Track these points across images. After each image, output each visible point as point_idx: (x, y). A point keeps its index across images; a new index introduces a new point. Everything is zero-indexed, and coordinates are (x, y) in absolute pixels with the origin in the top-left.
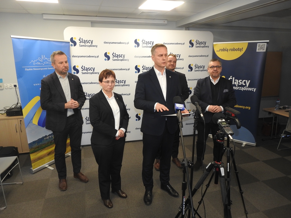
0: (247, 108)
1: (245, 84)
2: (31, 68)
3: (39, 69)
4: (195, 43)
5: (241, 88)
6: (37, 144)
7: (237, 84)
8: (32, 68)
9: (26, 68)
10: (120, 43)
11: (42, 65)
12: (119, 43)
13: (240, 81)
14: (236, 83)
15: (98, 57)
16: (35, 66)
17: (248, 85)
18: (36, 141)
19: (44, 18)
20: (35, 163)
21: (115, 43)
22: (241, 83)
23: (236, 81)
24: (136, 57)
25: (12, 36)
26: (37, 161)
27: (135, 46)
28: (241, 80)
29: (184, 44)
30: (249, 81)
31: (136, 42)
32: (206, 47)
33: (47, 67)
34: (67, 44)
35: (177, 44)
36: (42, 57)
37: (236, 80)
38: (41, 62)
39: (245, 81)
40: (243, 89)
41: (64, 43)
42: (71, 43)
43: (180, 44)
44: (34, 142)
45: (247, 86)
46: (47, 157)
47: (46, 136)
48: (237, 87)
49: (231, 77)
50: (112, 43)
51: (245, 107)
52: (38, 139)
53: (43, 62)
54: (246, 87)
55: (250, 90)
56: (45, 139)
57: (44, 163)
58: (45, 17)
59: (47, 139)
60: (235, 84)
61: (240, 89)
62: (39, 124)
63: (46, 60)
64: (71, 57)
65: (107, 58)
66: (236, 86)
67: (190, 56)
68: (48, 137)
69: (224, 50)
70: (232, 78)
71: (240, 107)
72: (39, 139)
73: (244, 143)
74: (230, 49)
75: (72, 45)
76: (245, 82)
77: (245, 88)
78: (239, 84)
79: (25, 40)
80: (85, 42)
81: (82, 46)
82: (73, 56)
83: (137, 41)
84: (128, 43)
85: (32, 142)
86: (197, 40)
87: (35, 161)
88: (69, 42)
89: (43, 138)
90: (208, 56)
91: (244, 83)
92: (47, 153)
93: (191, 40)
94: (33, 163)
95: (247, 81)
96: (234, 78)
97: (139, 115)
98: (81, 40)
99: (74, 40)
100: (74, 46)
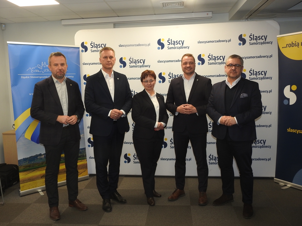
2: (27, 76)
3: (37, 77)
4: (247, 39)
6: (29, 162)
8: (30, 76)
9: (23, 75)
10: (139, 45)
11: (41, 73)
12: (137, 45)
16: (32, 73)
18: (27, 158)
19: (62, 24)
20: (24, 184)
21: (133, 45)
24: (159, 62)
25: (8, 42)
26: (27, 182)
27: (159, 48)
29: (230, 41)
31: (159, 42)
32: (268, 43)
34: (78, 50)
35: (219, 41)
36: (43, 64)
38: (40, 70)
41: (72, 48)
42: (81, 49)
43: (223, 41)
44: (25, 160)
46: (41, 180)
47: (40, 155)
50: (129, 46)
52: (30, 157)
53: (43, 70)
56: (38, 157)
57: (36, 187)
59: (41, 159)
62: (33, 139)
63: (46, 68)
65: (122, 65)
68: (43, 156)
69: (292, 45)
72: (32, 156)
75: (82, 51)
79: (23, 46)
81: (93, 51)
83: (161, 42)
84: (149, 45)
85: (22, 158)
86: (252, 34)
87: (24, 182)
88: (79, 48)
89: (36, 156)
90: (271, 56)
92: (40, 175)
93: (242, 35)
94: (22, 184)
97: (165, 140)
98: (93, 44)
99: (85, 45)
100: (85, 52)
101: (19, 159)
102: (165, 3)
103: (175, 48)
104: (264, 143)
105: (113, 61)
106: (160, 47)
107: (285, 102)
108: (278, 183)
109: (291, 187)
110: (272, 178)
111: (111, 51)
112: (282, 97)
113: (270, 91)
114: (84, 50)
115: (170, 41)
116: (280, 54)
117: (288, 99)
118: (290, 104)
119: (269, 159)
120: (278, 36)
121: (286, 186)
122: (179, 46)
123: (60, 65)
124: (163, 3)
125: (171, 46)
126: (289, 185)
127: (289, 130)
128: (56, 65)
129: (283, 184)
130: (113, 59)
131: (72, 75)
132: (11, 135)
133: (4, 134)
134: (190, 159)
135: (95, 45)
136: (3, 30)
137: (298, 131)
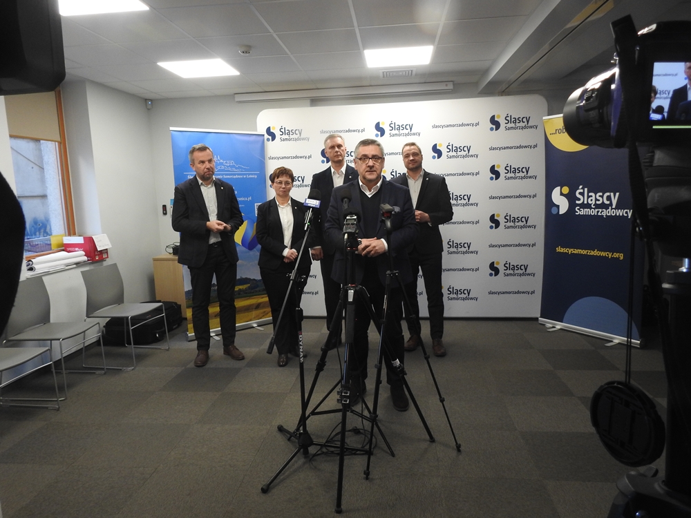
0: (616, 255)
1: (608, 202)
4: (502, 121)
5: (602, 211)
7: (594, 203)
10: (349, 131)
12: (347, 131)
13: (600, 196)
14: (592, 200)
15: (310, 157)
17: (614, 202)
19: (236, 101)
21: (341, 131)
22: (600, 199)
23: (591, 196)
25: (171, 128)
27: (377, 135)
28: (601, 194)
29: (477, 124)
30: (617, 194)
31: (378, 127)
32: (531, 127)
33: (223, 175)
34: (261, 138)
35: (463, 125)
37: (590, 194)
39: (608, 194)
40: (605, 213)
41: (254, 136)
42: (266, 136)
43: (468, 125)
45: (614, 207)
48: (594, 209)
49: (581, 187)
51: (612, 255)
54: (612, 209)
55: (621, 215)
58: (238, 98)
60: (590, 202)
61: (599, 214)
63: (222, 164)
64: (267, 158)
65: (325, 159)
66: (591, 209)
67: (491, 149)
70: (582, 191)
71: (603, 254)
75: (268, 140)
76: (609, 198)
77: (610, 210)
78: (598, 202)
80: (288, 134)
81: (284, 140)
82: (270, 158)
83: (381, 126)
84: (363, 130)
86: (509, 115)
88: (264, 135)
90: (535, 146)
91: (607, 200)
92: (213, 313)
93: (494, 116)
95: (612, 194)
96: (586, 189)
98: (283, 130)
99: (272, 131)
100: (272, 140)
101: (186, 289)
103: (400, 135)
104: (526, 269)
105: (343, 150)
106: (379, 133)
107: (554, 211)
108: (544, 325)
109: (561, 329)
110: (537, 318)
111: (339, 139)
112: (549, 203)
113: (535, 196)
114: (270, 138)
115: (393, 125)
116: (548, 144)
117: (558, 206)
118: (560, 213)
119: (533, 292)
120: (544, 118)
121: (554, 327)
122: (405, 131)
123: (207, 163)
124: (383, 72)
125: (394, 132)
126: (559, 325)
127: (559, 250)
128: (203, 162)
129: (551, 326)
130: (342, 148)
131: (255, 174)
132: (165, 262)
133: (155, 260)
134: (421, 293)
135: (286, 132)
136: (148, 109)
137: (571, 251)
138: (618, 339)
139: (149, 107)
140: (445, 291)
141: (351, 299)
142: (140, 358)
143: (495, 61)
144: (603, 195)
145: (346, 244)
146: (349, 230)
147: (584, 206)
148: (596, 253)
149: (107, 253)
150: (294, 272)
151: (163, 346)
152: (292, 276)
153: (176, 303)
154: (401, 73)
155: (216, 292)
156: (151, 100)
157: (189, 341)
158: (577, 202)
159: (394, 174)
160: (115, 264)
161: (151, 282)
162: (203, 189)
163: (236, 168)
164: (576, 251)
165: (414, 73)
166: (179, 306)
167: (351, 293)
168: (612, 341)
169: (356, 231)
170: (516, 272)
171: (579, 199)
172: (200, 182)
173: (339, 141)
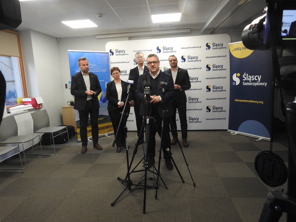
0: (260, 102)
1: (257, 80)
4: (211, 46)
5: (254, 84)
7: (251, 80)
9: (77, 70)
12: (145, 51)
13: (253, 77)
15: (129, 62)
17: (259, 80)
22: (253, 78)
23: (250, 77)
25: (68, 51)
29: (201, 47)
30: (261, 76)
32: (224, 48)
33: (91, 70)
34: (108, 54)
35: (194, 47)
37: (249, 76)
39: (257, 76)
40: (255, 84)
41: (104, 54)
42: (110, 53)
43: (197, 47)
46: (89, 133)
48: (251, 83)
49: (245, 73)
51: (259, 102)
54: (258, 82)
55: (262, 85)
58: (97, 37)
60: (249, 80)
61: (253, 85)
63: (91, 66)
65: (135, 63)
66: (249, 82)
67: (207, 57)
69: (237, 49)
70: (245, 75)
71: (255, 102)
73: (260, 139)
74: (243, 48)
75: (110, 55)
76: (257, 78)
78: (252, 80)
81: (117, 55)
82: (111, 63)
83: (159, 48)
84: (151, 50)
85: (78, 120)
86: (214, 43)
88: (108, 53)
90: (225, 56)
92: (89, 130)
93: (208, 43)
94: (78, 135)
96: (247, 74)
98: (117, 51)
99: (112, 51)
100: (112, 55)
102: (161, 25)
103: (167, 52)
104: (222, 109)
105: (143, 59)
106: (158, 51)
108: (230, 132)
109: (237, 134)
110: (227, 130)
111: (141, 54)
112: (232, 81)
113: (225, 77)
114: (111, 54)
115: (164, 48)
116: (231, 55)
117: (235, 82)
118: (236, 85)
119: (225, 119)
120: (229, 44)
121: (234, 133)
122: (170, 50)
123: (86, 65)
124: (160, 25)
125: (165, 51)
126: (236, 133)
127: (236, 100)
128: (84, 65)
129: (233, 133)
130: (142, 58)
131: (105, 70)
133: (63, 108)
134: (177, 120)
135: (118, 51)
136: (58, 42)
137: (241, 101)
138: (261, 138)
139: (58, 41)
140: (188, 119)
141: (148, 123)
142: (57, 150)
143: (208, 19)
144: (255, 76)
145: (145, 99)
146: (147, 93)
147: (246, 81)
148: (251, 101)
149: (42, 105)
150: (123, 112)
151: (67, 145)
152: (122, 113)
153: (72, 126)
154: (167, 25)
155: (90, 121)
156: (59, 38)
157: (79, 142)
158: (244, 80)
159: (165, 69)
160: (46, 110)
161: (61, 118)
162: (84, 77)
163: (97, 67)
164: (243, 101)
165: (173, 25)
166: (74, 128)
167: (148, 120)
168: (259, 139)
169: (149, 93)
170: (218, 110)
171: (244, 79)
172: (83, 73)
173: (141, 55)
